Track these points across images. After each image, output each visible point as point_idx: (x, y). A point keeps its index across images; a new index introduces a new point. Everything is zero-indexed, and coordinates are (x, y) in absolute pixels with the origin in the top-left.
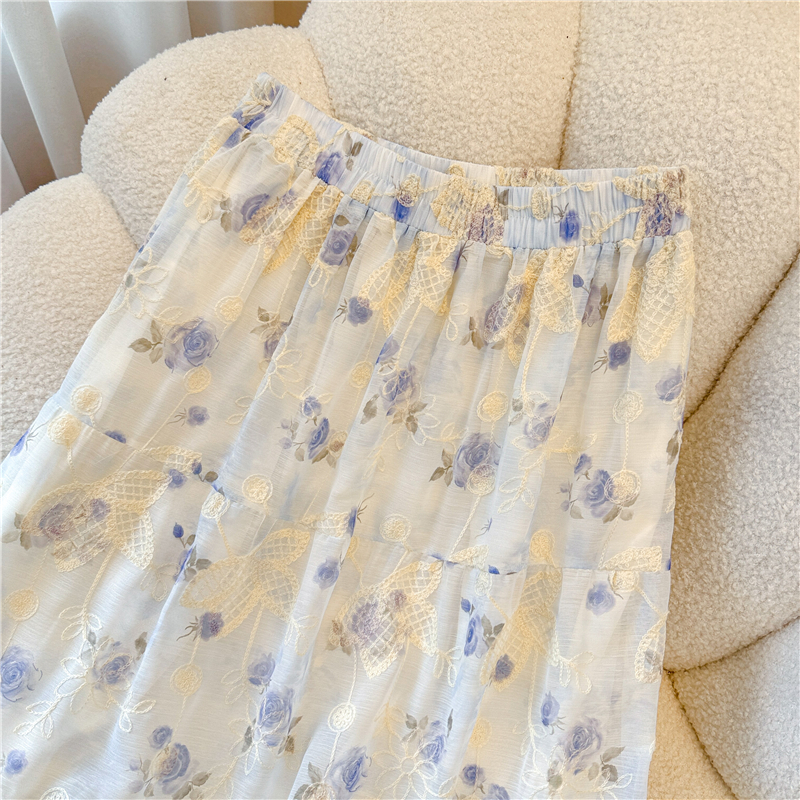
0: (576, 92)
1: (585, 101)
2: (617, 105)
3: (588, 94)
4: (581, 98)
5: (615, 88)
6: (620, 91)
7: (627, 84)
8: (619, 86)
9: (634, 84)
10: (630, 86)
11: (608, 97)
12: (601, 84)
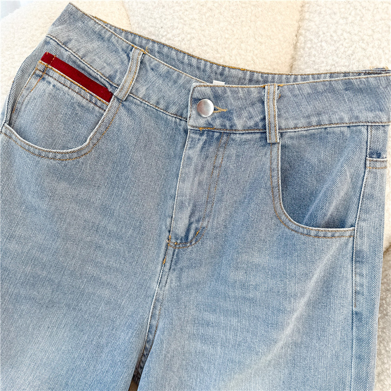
0: (301, 38)
1: (309, 45)
2: (333, 48)
3: (311, 40)
4: (305, 42)
5: (331, 36)
6: (335, 38)
7: (340, 32)
8: (334, 35)
9: (345, 34)
10: (342, 34)
11: (326, 42)
12: (321, 33)
